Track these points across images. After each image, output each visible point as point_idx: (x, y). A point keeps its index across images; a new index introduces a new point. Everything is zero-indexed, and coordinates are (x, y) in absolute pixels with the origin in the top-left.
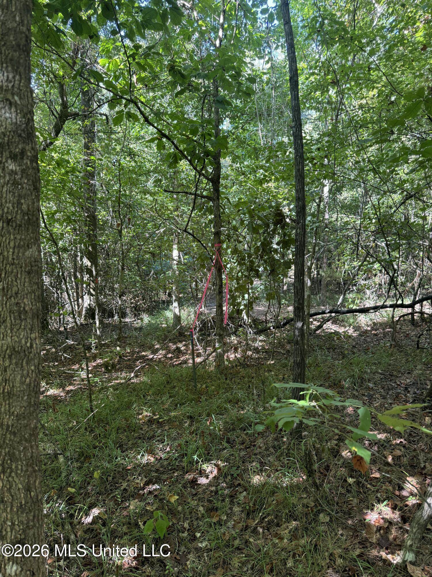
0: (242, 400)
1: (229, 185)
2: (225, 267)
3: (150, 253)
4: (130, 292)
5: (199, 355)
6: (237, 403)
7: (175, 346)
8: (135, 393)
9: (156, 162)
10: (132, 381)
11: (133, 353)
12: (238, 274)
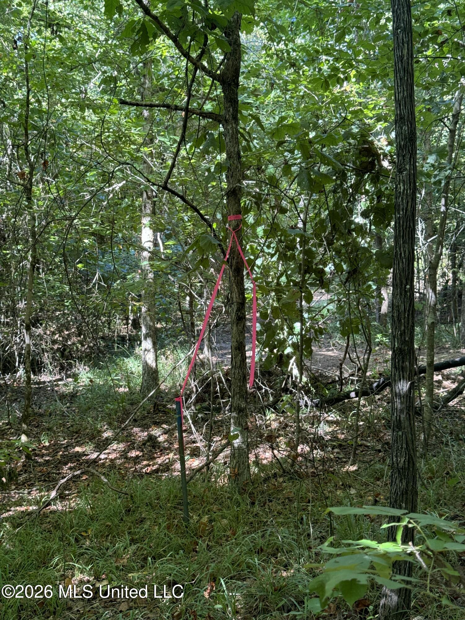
0: (286, 547)
1: (264, 88)
2: (252, 263)
3: (93, 234)
4: (51, 319)
5: (195, 453)
6: (274, 555)
7: (146, 434)
8: (59, 533)
9: (106, 40)
10: (53, 507)
11: (55, 448)
12: (278, 278)
